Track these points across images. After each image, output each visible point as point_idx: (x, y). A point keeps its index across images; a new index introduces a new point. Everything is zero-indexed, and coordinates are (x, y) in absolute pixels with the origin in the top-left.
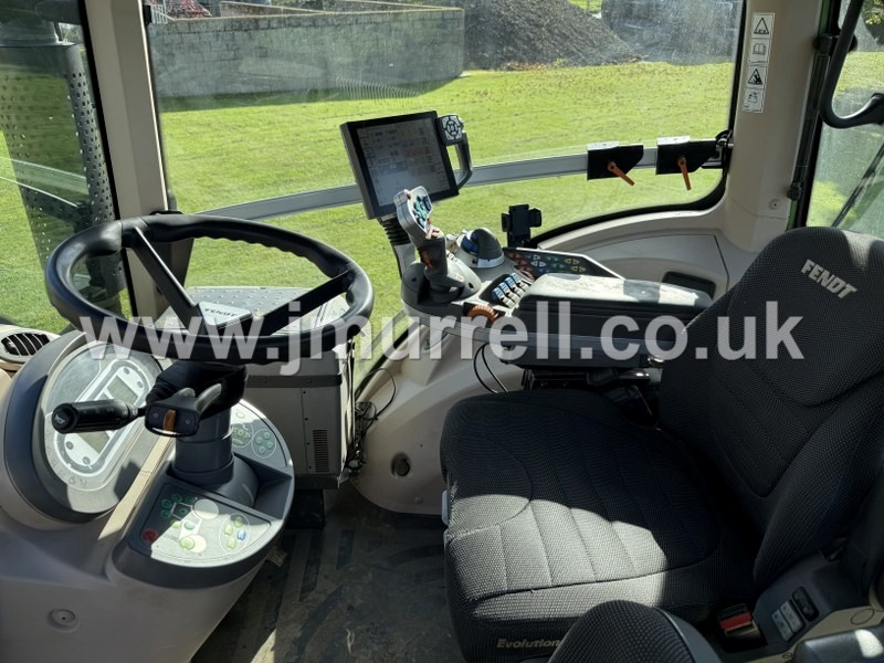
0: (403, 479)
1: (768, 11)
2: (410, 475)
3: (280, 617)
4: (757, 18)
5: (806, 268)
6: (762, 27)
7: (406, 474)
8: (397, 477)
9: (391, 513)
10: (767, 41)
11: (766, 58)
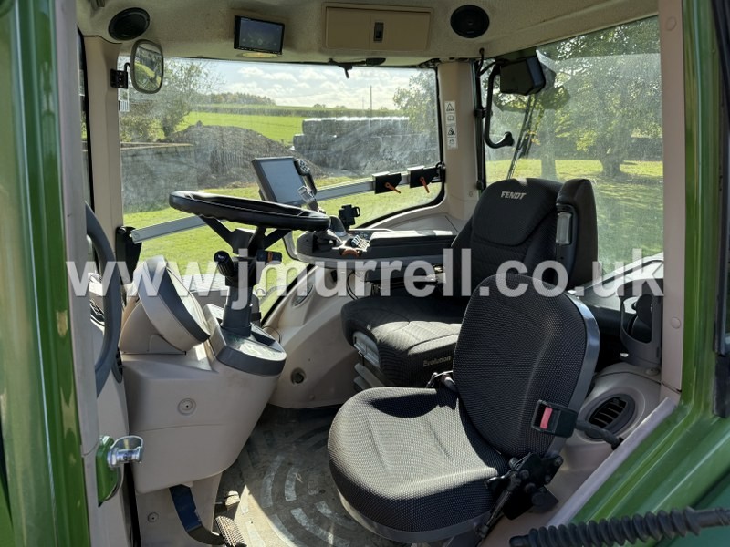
0: (301, 384)
1: (451, 100)
2: (305, 381)
3: (245, 479)
4: (447, 104)
5: (503, 194)
6: (450, 108)
7: (302, 380)
8: (296, 384)
9: (296, 410)
10: (453, 114)
11: (454, 122)
